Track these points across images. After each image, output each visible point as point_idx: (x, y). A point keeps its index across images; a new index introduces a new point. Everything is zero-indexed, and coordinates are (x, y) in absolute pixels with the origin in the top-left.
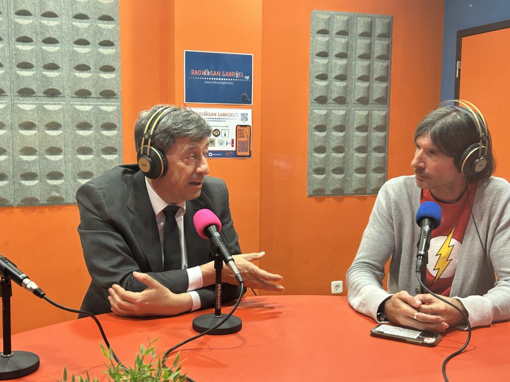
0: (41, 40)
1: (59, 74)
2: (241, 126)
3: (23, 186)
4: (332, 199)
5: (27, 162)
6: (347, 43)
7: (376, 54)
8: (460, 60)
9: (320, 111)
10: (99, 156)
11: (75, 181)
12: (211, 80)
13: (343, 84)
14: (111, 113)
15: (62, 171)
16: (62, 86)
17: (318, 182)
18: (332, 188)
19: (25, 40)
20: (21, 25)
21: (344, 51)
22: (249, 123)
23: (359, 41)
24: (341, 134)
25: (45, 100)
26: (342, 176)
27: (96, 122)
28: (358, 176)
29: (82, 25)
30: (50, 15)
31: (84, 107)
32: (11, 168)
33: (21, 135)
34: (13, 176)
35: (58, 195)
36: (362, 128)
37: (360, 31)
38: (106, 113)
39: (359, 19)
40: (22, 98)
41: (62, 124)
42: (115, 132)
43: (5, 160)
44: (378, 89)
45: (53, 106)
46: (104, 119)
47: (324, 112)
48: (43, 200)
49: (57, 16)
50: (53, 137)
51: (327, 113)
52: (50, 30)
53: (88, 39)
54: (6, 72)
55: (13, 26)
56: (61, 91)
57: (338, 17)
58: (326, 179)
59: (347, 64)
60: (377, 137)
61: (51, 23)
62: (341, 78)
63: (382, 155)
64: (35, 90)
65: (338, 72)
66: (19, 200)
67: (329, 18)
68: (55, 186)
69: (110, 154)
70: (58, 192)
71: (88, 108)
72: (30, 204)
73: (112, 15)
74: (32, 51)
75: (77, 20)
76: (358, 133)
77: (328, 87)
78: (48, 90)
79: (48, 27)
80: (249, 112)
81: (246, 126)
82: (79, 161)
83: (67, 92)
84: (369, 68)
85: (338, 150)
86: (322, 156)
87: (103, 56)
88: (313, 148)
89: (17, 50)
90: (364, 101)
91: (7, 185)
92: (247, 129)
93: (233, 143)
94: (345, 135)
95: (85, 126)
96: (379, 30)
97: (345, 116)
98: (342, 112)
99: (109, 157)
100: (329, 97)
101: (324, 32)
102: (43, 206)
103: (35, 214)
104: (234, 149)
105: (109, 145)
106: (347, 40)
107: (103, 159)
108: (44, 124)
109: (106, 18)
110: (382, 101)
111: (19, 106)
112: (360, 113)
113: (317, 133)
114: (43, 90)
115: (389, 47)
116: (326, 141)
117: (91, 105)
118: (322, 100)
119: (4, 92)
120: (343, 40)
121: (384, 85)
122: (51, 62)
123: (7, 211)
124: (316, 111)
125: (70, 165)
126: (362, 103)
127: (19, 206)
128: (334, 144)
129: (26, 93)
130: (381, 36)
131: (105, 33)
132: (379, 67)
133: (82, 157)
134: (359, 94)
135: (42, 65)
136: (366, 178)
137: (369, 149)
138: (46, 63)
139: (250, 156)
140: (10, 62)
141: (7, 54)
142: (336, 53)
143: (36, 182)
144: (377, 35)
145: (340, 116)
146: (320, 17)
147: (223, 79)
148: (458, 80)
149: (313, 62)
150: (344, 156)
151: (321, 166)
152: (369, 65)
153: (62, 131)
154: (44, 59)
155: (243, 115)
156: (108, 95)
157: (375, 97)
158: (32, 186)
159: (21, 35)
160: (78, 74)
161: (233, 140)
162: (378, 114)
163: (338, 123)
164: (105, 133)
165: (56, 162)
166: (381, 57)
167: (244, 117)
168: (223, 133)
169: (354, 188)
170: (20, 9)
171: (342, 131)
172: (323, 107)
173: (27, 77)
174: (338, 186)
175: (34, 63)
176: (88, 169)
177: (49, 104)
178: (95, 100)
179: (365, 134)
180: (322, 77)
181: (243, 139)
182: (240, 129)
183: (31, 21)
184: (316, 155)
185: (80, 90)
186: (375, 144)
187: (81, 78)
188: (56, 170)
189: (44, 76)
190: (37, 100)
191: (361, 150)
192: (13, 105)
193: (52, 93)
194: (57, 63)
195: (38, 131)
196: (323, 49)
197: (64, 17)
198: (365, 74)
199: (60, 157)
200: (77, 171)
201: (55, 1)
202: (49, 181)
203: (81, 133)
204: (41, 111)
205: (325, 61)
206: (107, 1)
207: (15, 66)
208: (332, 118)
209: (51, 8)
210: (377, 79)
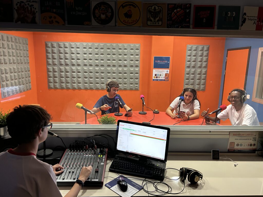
0: (123, 55)
1: (127, 62)
5: (120, 81)
8: (227, 57)
9: (188, 70)
11: (129, 85)
12: (160, 63)
13: (195, 63)
14: (137, 70)
15: (127, 83)
16: (127, 65)
19: (120, 55)
20: (119, 52)
21: (195, 55)
22: (168, 73)
23: (199, 52)
27: (134, 72)
28: (197, 86)
29: (132, 51)
30: (126, 49)
31: (132, 69)
33: (119, 75)
37: (200, 49)
39: (200, 46)
41: (127, 73)
42: (138, 74)
44: (204, 64)
45: (125, 69)
46: (136, 72)
47: (189, 70)
48: (123, 89)
50: (125, 75)
53: (133, 54)
54: (116, 62)
57: (194, 46)
59: (196, 58)
60: (203, 76)
61: (126, 51)
63: (204, 81)
65: (193, 60)
67: (192, 47)
70: (126, 87)
71: (133, 69)
73: (138, 49)
74: (122, 57)
76: (198, 75)
77: (190, 64)
78: (125, 65)
80: (169, 70)
83: (129, 66)
84: (202, 59)
85: (192, 79)
86: (188, 81)
87: (136, 58)
89: (119, 57)
90: (200, 67)
93: (164, 77)
94: (194, 76)
95: (132, 73)
96: (205, 49)
98: (194, 70)
99: (137, 80)
101: (190, 50)
104: (164, 79)
105: (137, 77)
106: (196, 52)
107: (135, 80)
108: (123, 73)
109: (137, 49)
110: (205, 67)
111: (119, 69)
112: (199, 70)
113: (187, 75)
114: (123, 65)
115: (208, 53)
116: (189, 77)
118: (189, 67)
119: (116, 66)
120: (195, 52)
121: (206, 63)
122: (125, 59)
124: (187, 70)
125: (128, 81)
129: (120, 66)
130: (206, 51)
131: (137, 52)
132: (205, 59)
133: (131, 80)
136: (200, 86)
137: (201, 79)
139: (168, 81)
141: (117, 58)
142: (193, 55)
143: (121, 85)
144: (205, 50)
146: (189, 46)
147: (163, 63)
148: (226, 62)
149: (187, 58)
150: (194, 81)
151: (187, 83)
152: (202, 58)
155: (167, 71)
156: (137, 66)
157: (203, 66)
160: (131, 62)
162: (204, 71)
163: (193, 73)
164: (136, 75)
165: (125, 81)
166: (205, 56)
168: (162, 75)
170: (119, 48)
172: (189, 68)
173: (120, 63)
175: (122, 60)
176: (132, 83)
178: (134, 67)
179: (200, 75)
180: (189, 61)
181: (167, 77)
182: (166, 74)
183: (122, 51)
184: (186, 80)
185: (131, 65)
186: (203, 78)
188: (126, 82)
189: (124, 62)
190: (122, 67)
191: (198, 79)
192: (117, 68)
194: (127, 59)
196: (190, 54)
197: (128, 49)
198: (201, 60)
199: (126, 80)
200: (130, 83)
201: (127, 46)
202: (124, 85)
203: (131, 75)
204: (123, 70)
205: (190, 57)
206: (137, 45)
207: (118, 60)
208: (191, 71)
209: (126, 47)
210: (204, 62)
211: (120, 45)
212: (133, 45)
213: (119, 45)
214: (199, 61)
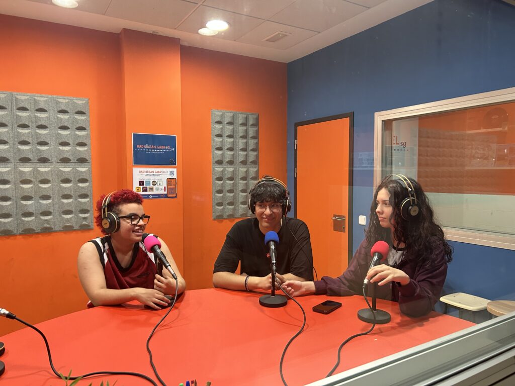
0: (35, 126)
1: (48, 148)
2: (170, 179)
3: (24, 221)
4: (227, 221)
5: (26, 205)
6: (233, 129)
7: (250, 136)
8: (297, 139)
9: (219, 169)
10: (76, 200)
11: (60, 216)
12: (150, 151)
13: (232, 153)
14: (84, 172)
15: (51, 210)
16: (51, 156)
17: (219, 211)
18: (227, 214)
19: (24, 126)
20: (21, 117)
21: (231, 134)
22: (175, 176)
23: (240, 128)
24: (232, 182)
25: (38, 165)
26: (233, 207)
27: (75, 178)
28: (242, 206)
29: (64, 117)
30: (42, 110)
31: (66, 169)
32: (15, 209)
33: (22, 188)
34: (16, 215)
35: (48, 226)
36: (244, 179)
37: (240, 122)
38: (81, 172)
39: (239, 115)
40: (22, 164)
41: (51, 180)
42: (87, 184)
43: (11, 204)
44: (252, 156)
45: (44, 169)
46: (79, 176)
47: (221, 169)
48: (38, 230)
49: (46, 111)
50: (45, 188)
51: (223, 170)
52: (41, 120)
53: (68, 126)
54: (11, 147)
55: (15, 117)
56: (50, 159)
57: (227, 114)
58: (223, 209)
59: (233, 141)
61: (42, 115)
62: (231, 149)
64: (32, 159)
65: (228, 146)
66: (20, 231)
67: (222, 114)
68: (46, 220)
69: (84, 198)
70: (49, 224)
71: (69, 169)
72: (28, 232)
73: (84, 111)
74: (29, 133)
75: (60, 114)
76: (241, 181)
77: (223, 155)
78: (41, 158)
79: (40, 118)
80: (175, 170)
81: (173, 179)
82: (63, 203)
83: (55, 159)
84: (246, 143)
85: (230, 191)
86: (221, 195)
87: (79, 136)
88: (215, 190)
89: (18, 132)
90: (244, 163)
91: (12, 221)
92: (174, 180)
93: (165, 189)
94: (234, 183)
95: (67, 181)
96: (251, 122)
97: (233, 171)
98: (232, 169)
99: (84, 200)
100: (223, 160)
101: (219, 122)
102: (38, 233)
103: (32, 240)
104: (166, 193)
105: (83, 193)
106: (233, 127)
107: (79, 202)
108: (38, 180)
109: (81, 113)
110: (255, 163)
111: (20, 169)
112: (242, 170)
113: (217, 182)
114: (37, 158)
115: (257, 132)
116: (223, 187)
117: (71, 167)
119: (9, 160)
120: (231, 127)
121: (255, 153)
122: (42, 140)
123: (12, 238)
124: (217, 169)
125: (57, 206)
126: (243, 164)
127: (20, 235)
128: (228, 188)
129: (25, 160)
130: (252, 125)
131: (79, 122)
132: (252, 143)
133: (65, 201)
134: (241, 159)
135: (36, 142)
138: (39, 141)
139: (176, 197)
140: (14, 140)
141: (11, 135)
142: (227, 135)
143: (33, 218)
144: (250, 124)
145: (231, 172)
146: (217, 114)
147: (158, 150)
148: (296, 151)
149: (213, 140)
150: (234, 196)
151: (220, 201)
153: (50, 185)
154: (37, 138)
155: (171, 172)
156: (82, 161)
157: (250, 161)
158: (30, 221)
159: (21, 123)
160: (62, 148)
161: (165, 187)
162: (253, 170)
163: (230, 176)
164: (80, 185)
165: (47, 205)
166: (253, 138)
167: (172, 173)
168: (158, 183)
169: (240, 213)
170: (20, 106)
171: (232, 180)
172: (221, 166)
173: (26, 150)
174: (231, 213)
175: (30, 141)
176: (69, 208)
177: (41, 167)
178: (74, 164)
179: (245, 182)
180: (219, 149)
181: (171, 187)
182: (169, 180)
183: (28, 114)
184: (217, 194)
185: (63, 158)
187: (64, 151)
188: (47, 210)
189: (38, 149)
190: (33, 165)
191: (243, 191)
192: (16, 168)
193: (44, 160)
194: (47, 141)
195: (34, 184)
196: (219, 132)
197: (51, 111)
198: (244, 147)
199: (49, 201)
200: (62, 210)
201: (45, 101)
202: (42, 217)
203: (64, 185)
204: (35, 172)
205: (220, 139)
206: (80, 102)
207: (17, 143)
208: (226, 173)
209: (42, 106)
210: (251, 150)
211: (23, 98)
212: (67, 101)
213: (17, 99)
214: (240, 150)
